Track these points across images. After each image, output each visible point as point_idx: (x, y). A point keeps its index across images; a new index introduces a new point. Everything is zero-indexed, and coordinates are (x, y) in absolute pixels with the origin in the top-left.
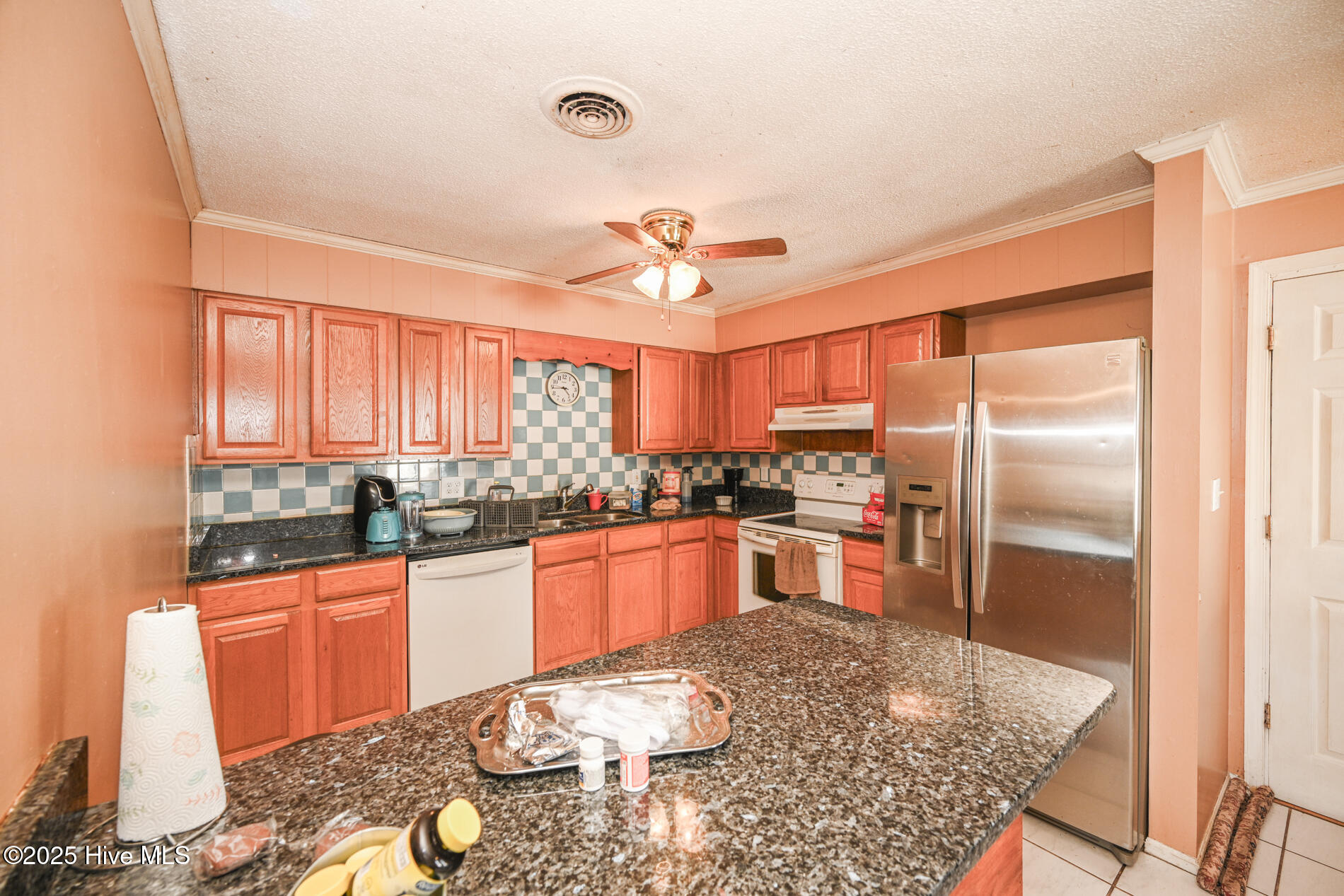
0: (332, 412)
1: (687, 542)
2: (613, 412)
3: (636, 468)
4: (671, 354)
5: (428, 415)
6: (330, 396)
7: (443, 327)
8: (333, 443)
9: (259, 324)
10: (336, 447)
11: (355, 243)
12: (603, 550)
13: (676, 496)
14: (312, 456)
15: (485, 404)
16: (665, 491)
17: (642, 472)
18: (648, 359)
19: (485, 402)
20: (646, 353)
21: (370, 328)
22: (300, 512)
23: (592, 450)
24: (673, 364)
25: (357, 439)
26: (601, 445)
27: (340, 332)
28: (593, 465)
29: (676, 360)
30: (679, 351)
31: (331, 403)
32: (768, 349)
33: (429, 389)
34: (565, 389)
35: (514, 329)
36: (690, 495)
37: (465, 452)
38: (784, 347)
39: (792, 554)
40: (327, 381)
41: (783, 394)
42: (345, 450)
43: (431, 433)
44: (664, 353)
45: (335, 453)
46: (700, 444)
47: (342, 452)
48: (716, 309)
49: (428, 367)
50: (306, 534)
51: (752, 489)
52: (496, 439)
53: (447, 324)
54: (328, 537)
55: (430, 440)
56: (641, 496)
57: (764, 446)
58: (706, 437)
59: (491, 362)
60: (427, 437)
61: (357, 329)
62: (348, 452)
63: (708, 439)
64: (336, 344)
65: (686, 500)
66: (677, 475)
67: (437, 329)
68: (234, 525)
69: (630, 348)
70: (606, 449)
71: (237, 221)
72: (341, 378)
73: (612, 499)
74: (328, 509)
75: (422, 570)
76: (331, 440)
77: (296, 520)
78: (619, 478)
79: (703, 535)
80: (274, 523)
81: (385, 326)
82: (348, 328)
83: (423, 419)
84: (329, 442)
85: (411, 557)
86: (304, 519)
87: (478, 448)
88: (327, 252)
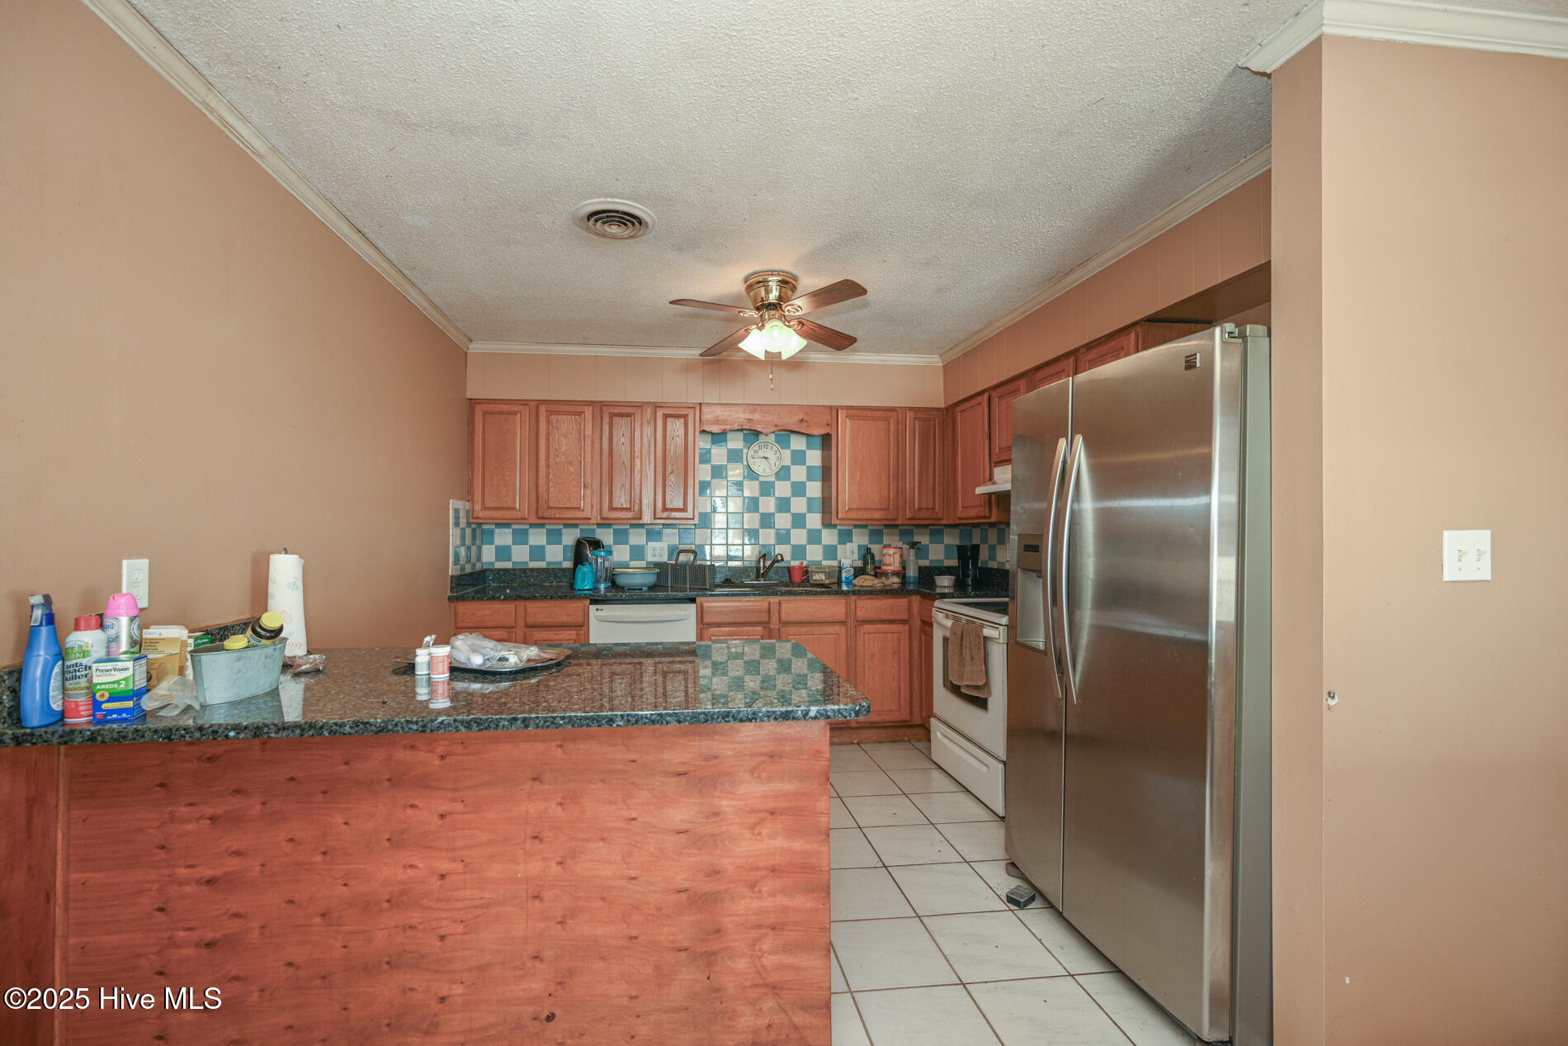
0: (551, 484)
1: (883, 622)
2: (823, 481)
3: (852, 542)
4: (878, 414)
5: (623, 485)
6: (550, 471)
7: (635, 408)
8: (551, 508)
9: (506, 419)
10: (553, 511)
11: (567, 348)
12: (774, 619)
13: (895, 573)
14: (538, 518)
15: (672, 475)
16: (884, 568)
17: (859, 546)
18: (848, 421)
19: (672, 472)
20: (844, 414)
21: (579, 415)
22: (542, 565)
23: (799, 521)
24: (882, 424)
25: (568, 506)
26: (809, 516)
27: (557, 421)
28: (799, 537)
29: (887, 420)
30: (892, 409)
31: (551, 477)
32: (986, 395)
33: (624, 463)
34: (766, 458)
35: (700, 404)
36: (917, 575)
37: (655, 518)
38: (999, 390)
39: (962, 637)
40: (548, 459)
41: (1000, 449)
42: (559, 514)
43: (626, 501)
44: (869, 413)
45: (553, 516)
46: (923, 515)
47: (557, 516)
48: (941, 355)
49: (623, 444)
50: (545, 581)
51: (998, 570)
52: (682, 507)
53: (640, 406)
54: (559, 586)
55: (624, 506)
56: (853, 573)
57: (982, 514)
58: (931, 506)
59: (678, 436)
60: (622, 504)
61: (569, 417)
62: (562, 516)
63: (933, 509)
64: (555, 430)
65: (912, 580)
66: (897, 550)
67: (631, 410)
68: (500, 570)
69: (828, 411)
70: (814, 520)
71: (494, 346)
72: (557, 456)
73: (812, 572)
74: (560, 563)
75: (599, 613)
76: (550, 506)
77: (538, 570)
78: (830, 552)
79: (904, 616)
80: (524, 571)
81: (591, 412)
82: (563, 417)
83: (618, 489)
84: (549, 508)
85: (594, 602)
86: (543, 569)
87: (665, 515)
88: (547, 359)
